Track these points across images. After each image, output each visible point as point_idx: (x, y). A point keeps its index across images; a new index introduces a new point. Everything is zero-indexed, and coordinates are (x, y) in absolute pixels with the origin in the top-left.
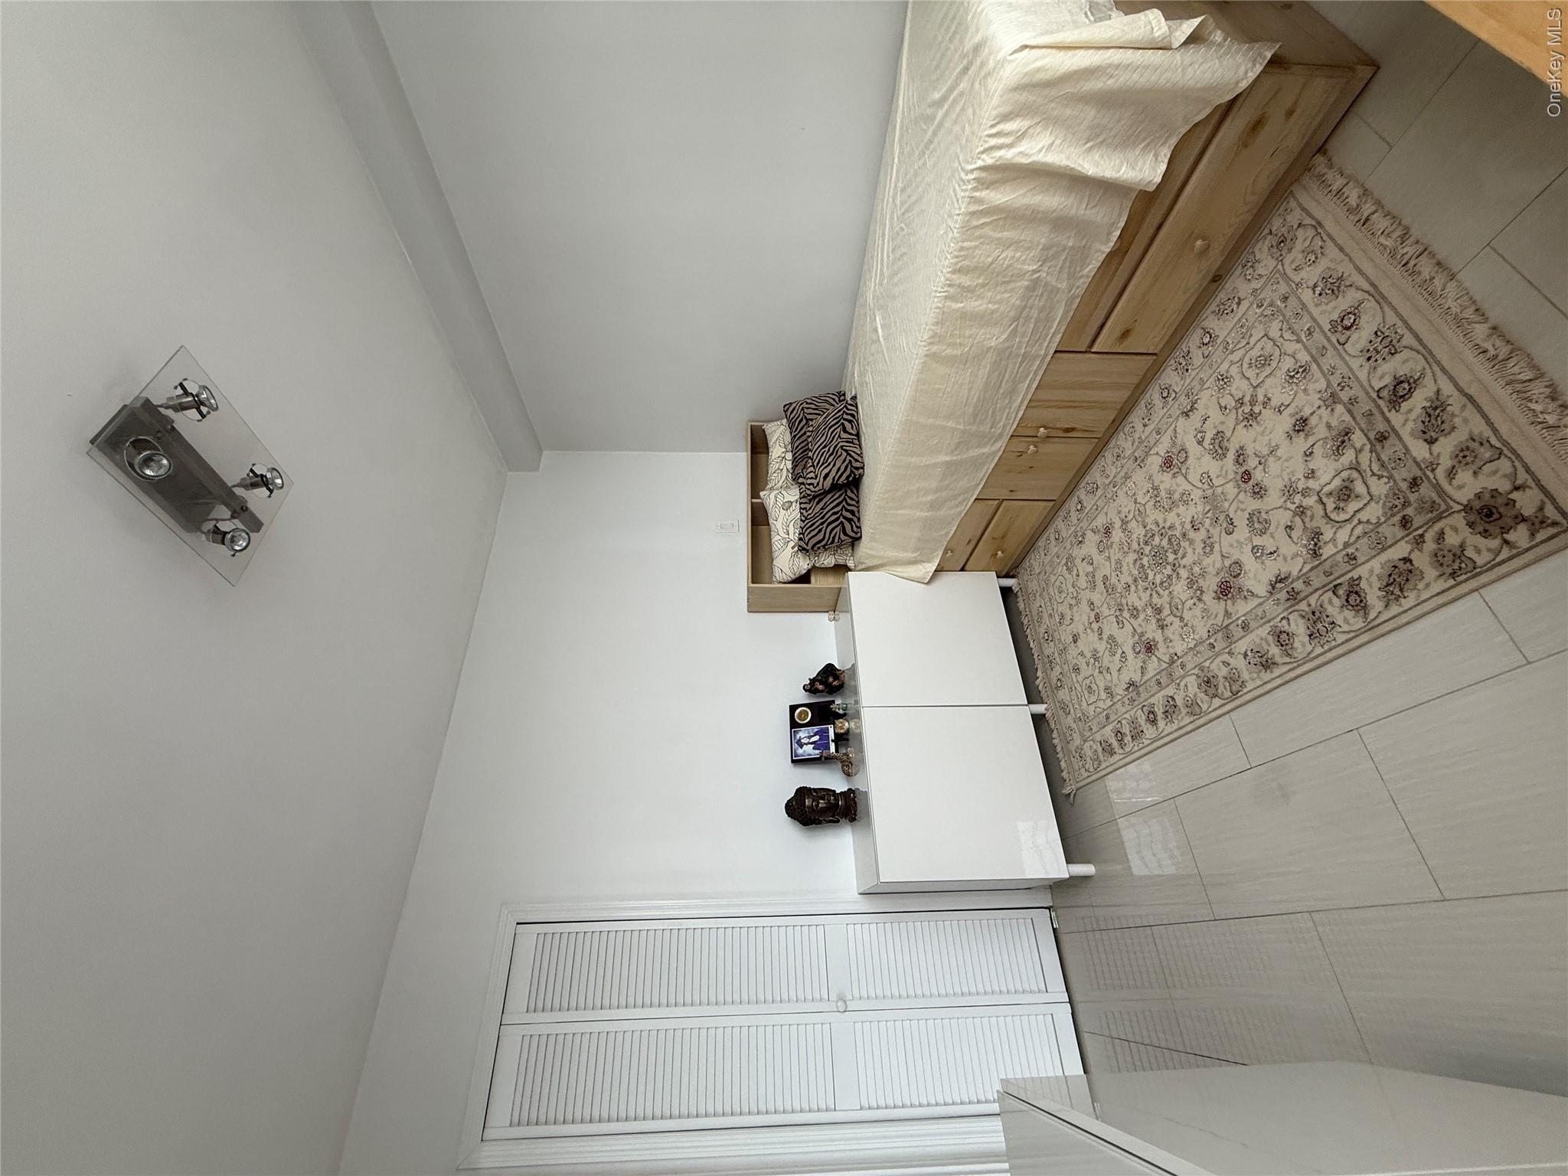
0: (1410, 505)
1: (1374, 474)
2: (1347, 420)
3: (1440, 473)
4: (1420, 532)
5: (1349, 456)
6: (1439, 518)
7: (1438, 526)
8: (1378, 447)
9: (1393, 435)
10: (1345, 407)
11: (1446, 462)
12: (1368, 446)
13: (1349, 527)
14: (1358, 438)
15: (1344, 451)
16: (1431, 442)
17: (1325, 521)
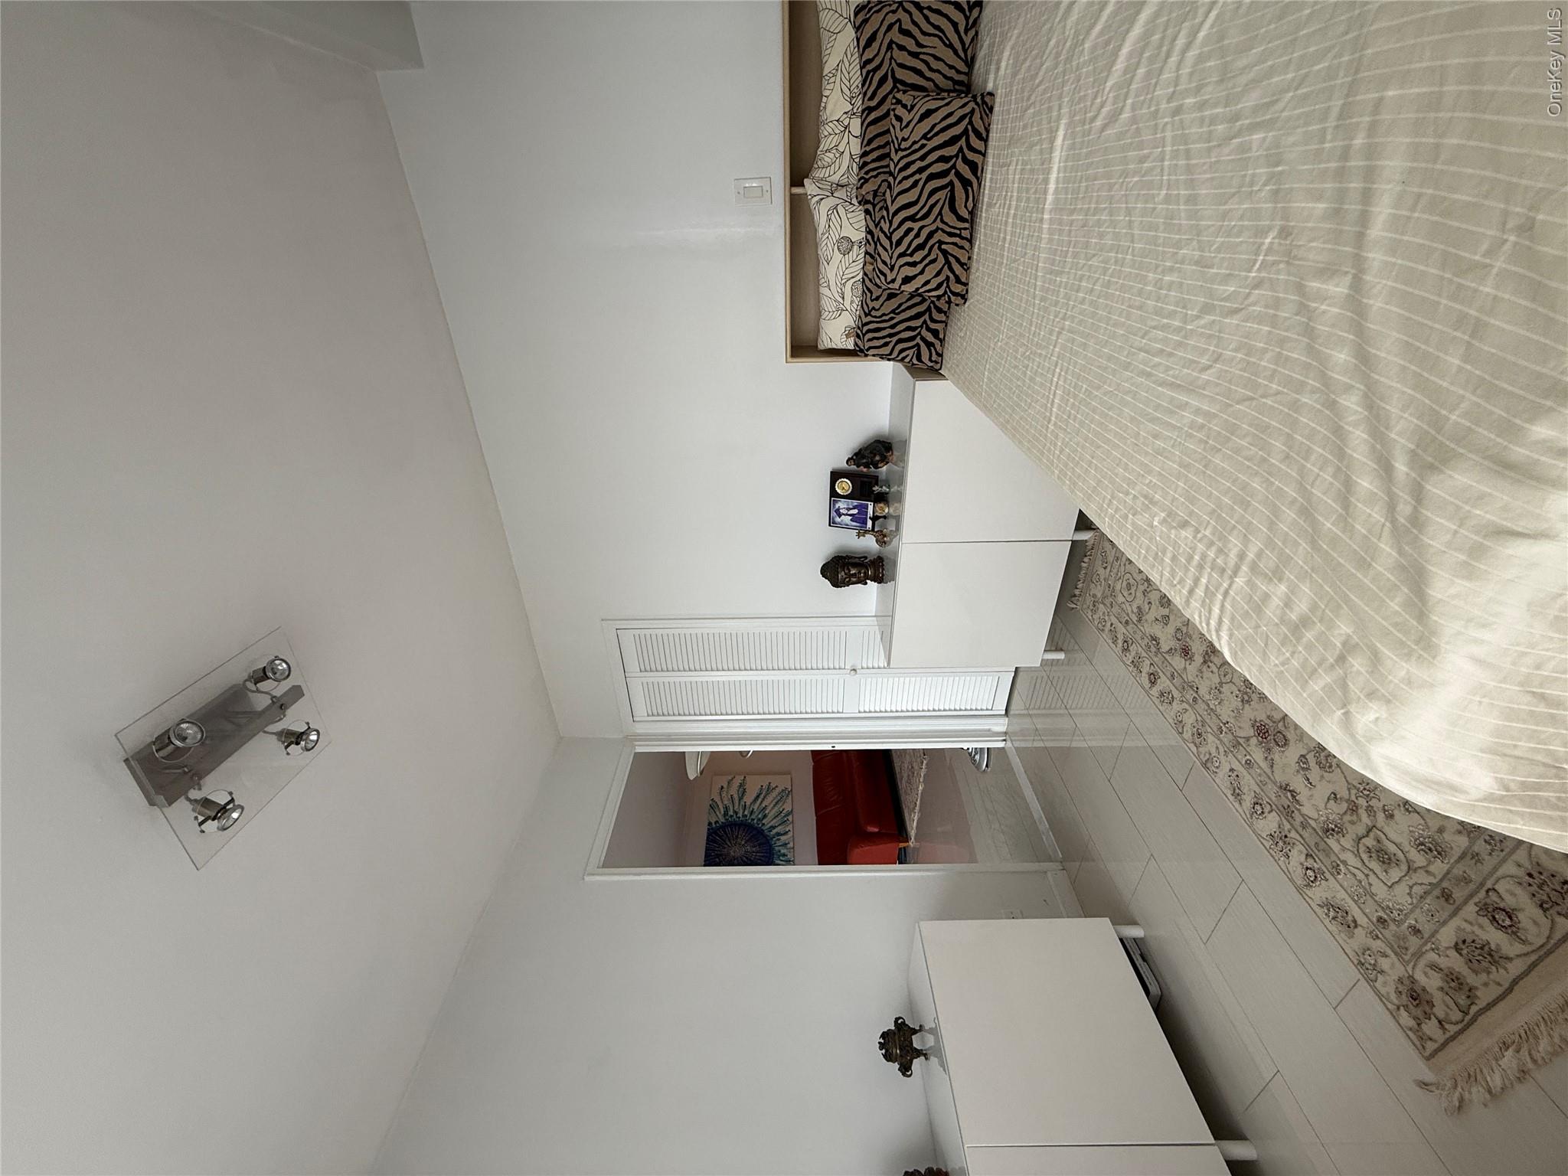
0: (1398, 926)
1: (1411, 887)
2: (1453, 852)
3: (1432, 956)
4: (1380, 936)
5: (1419, 859)
6: (1396, 954)
7: (1389, 952)
8: (1437, 892)
9: (1452, 908)
10: (1466, 848)
11: (1443, 962)
12: (1434, 881)
13: (1359, 865)
14: (1439, 867)
15: (1422, 852)
16: (1457, 948)
17: (1354, 836)
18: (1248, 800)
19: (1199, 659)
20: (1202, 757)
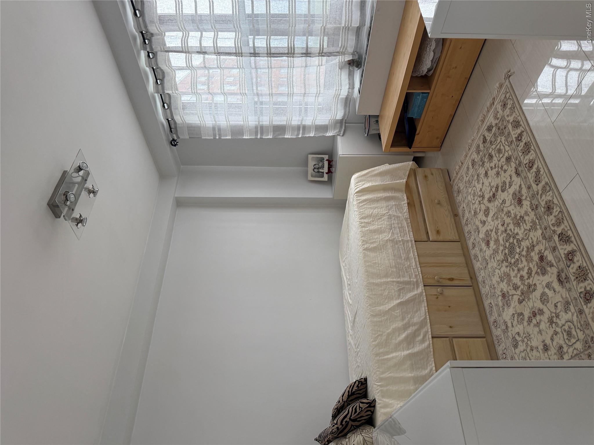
18: (534, 169)
19: (537, 249)
20: (551, 194)
